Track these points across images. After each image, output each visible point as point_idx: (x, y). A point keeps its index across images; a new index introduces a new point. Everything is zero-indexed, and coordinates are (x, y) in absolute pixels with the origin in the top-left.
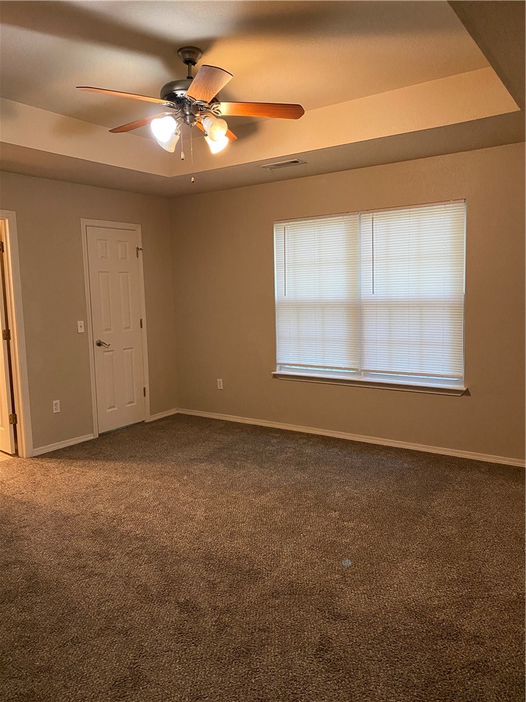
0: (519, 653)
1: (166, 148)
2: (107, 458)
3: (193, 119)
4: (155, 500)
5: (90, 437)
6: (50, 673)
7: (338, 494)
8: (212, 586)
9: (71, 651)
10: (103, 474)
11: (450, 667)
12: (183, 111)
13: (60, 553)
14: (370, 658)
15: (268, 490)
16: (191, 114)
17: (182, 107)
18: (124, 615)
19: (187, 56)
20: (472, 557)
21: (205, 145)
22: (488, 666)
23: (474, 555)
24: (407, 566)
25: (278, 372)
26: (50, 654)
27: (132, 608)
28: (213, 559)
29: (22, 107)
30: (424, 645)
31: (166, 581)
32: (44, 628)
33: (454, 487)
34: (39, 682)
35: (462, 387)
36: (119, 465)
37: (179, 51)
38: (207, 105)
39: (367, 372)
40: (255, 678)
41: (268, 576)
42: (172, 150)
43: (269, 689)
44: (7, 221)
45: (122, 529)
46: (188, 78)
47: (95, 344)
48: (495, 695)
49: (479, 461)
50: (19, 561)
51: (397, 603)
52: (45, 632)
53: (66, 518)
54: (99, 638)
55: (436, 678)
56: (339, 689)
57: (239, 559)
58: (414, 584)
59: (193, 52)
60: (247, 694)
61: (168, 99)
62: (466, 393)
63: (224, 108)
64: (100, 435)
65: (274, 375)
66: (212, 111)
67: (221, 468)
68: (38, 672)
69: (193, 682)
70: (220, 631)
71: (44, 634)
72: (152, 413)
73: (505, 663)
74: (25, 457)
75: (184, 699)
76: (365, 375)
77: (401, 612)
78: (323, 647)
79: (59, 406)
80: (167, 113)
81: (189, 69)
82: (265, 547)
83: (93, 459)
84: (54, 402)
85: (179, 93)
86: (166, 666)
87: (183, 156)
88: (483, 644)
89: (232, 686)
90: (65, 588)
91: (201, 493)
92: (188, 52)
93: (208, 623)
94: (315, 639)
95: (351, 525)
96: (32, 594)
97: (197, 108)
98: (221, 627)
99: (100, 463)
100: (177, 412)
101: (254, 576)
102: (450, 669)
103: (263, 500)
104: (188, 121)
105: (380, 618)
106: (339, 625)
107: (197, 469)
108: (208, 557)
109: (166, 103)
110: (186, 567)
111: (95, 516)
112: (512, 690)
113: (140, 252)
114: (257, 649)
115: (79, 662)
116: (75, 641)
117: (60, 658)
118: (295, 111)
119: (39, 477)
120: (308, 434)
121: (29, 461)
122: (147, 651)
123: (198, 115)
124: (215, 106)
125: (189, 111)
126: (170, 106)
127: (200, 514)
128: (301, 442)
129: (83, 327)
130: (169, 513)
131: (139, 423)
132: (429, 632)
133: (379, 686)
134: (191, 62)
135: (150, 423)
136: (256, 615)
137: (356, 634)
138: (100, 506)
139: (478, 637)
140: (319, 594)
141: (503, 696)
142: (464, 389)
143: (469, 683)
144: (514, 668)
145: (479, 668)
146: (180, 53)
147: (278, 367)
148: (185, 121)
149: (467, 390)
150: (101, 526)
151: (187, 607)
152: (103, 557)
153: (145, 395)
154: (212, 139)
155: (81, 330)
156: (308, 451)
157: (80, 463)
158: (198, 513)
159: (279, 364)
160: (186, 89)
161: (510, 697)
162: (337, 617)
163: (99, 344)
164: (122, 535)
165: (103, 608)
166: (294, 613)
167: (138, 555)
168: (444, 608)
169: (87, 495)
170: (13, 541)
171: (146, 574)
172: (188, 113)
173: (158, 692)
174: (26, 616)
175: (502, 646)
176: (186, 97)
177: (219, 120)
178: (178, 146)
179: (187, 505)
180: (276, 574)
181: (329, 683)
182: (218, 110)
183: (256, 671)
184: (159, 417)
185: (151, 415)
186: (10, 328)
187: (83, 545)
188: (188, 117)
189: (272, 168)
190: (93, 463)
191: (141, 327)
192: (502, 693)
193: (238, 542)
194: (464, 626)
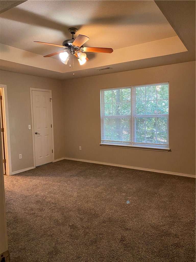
0: (191, 240)
1: (64, 63)
2: (39, 175)
3: (74, 53)
4: (58, 190)
5: (33, 168)
6: (25, 250)
7: (125, 187)
8: (82, 219)
9: (32, 243)
10: (38, 181)
11: (167, 245)
12: (70, 50)
13: (25, 209)
14: (139, 243)
15: (100, 186)
16: (73, 51)
17: (70, 49)
18: (50, 230)
19: (72, 31)
20: (173, 208)
21: (78, 62)
22: (180, 245)
23: (174, 208)
24: (151, 212)
25: (102, 144)
26: (24, 244)
27: (53, 227)
28: (81, 210)
29: (11, 48)
30: (158, 238)
31: (65, 218)
32: (22, 235)
33: (166, 184)
34: (21, 253)
35: (168, 149)
36: (44, 178)
37: (69, 29)
38: (79, 48)
39: (134, 143)
40: (99, 250)
41: (101, 216)
42: (66, 64)
43: (104, 254)
44: (3, 88)
45: (47, 200)
46: (72, 38)
47: (35, 133)
48: (183, 254)
49: (175, 175)
50: (10, 212)
51: (148, 224)
52: (22, 236)
53: (26, 197)
54: (42, 238)
55: (163, 249)
56: (129, 253)
57: (90, 210)
58: (153, 218)
59: (74, 30)
60: (96, 256)
61: (65, 46)
62: (170, 151)
63: (85, 49)
64: (36, 167)
65: (100, 144)
66: (81, 50)
67: (82, 178)
68: (21, 250)
69: (77, 252)
70: (85, 235)
71: (22, 237)
72: (55, 159)
73: (186, 244)
74: (9, 175)
75: (74, 258)
76: (133, 145)
77: (149, 227)
78: (122, 240)
79: (21, 156)
80: (65, 51)
81: (73, 35)
82: (100, 206)
83: (34, 176)
84: (20, 155)
85: (69, 44)
86: (67, 247)
87: (70, 66)
88: (178, 237)
89: (91, 253)
90: (28, 221)
91: (75, 187)
92: (73, 30)
93: (81, 232)
94: (120, 237)
95: (130, 198)
96: (16, 223)
97: (76, 49)
98: (86, 234)
99: (37, 177)
100: (64, 159)
101: (96, 216)
102: (167, 246)
103: (98, 189)
104: (72, 53)
105: (142, 229)
106: (127, 232)
107: (73, 179)
108: (79, 210)
109: (65, 47)
110: (71, 213)
111: (36, 196)
112: (189, 252)
113: (51, 100)
114: (99, 241)
115: (35, 246)
116: (33, 239)
117: (28, 245)
118: (110, 50)
119: (15, 182)
120: (113, 166)
121: (10, 177)
122: (59, 242)
123: (76, 52)
124: (82, 48)
125: (73, 50)
126: (66, 48)
127: (75, 194)
128: (110, 169)
129: (30, 127)
130: (64, 194)
131: (50, 163)
132: (160, 234)
133: (143, 252)
134: (73, 33)
135: (54, 163)
136: (98, 229)
137: (134, 235)
138: (38, 192)
139: (177, 235)
140: (120, 222)
141: (186, 255)
142: (169, 149)
143: (174, 250)
144: (190, 245)
145: (177, 246)
146: (69, 30)
147: (102, 142)
148: (71, 54)
149: (170, 150)
150: (39, 199)
151: (73, 227)
152: (41, 210)
153: (52, 152)
154: (81, 60)
155: (30, 128)
156: (113, 172)
157: (30, 177)
158: (74, 194)
159: (102, 141)
160: (72, 43)
161: (188, 255)
162: (127, 229)
163: (36, 134)
164: (47, 202)
165: (42, 228)
166: (111, 228)
167: (53, 209)
168: (164, 226)
169: (33, 188)
170: (7, 205)
171: (57, 215)
172: (72, 51)
173: (64, 256)
174: (14, 231)
175: (185, 238)
176: (72, 45)
177: (83, 53)
178: (68, 62)
179: (70, 192)
180: (104, 215)
181: (125, 251)
182: (83, 50)
183: (99, 248)
184: (58, 161)
185: (55, 160)
186: (4, 127)
187: (33, 206)
188: (72, 52)
189: (100, 70)
190: (34, 177)
191: (51, 127)
192: (186, 254)
193: (90, 204)
194: (171, 231)
